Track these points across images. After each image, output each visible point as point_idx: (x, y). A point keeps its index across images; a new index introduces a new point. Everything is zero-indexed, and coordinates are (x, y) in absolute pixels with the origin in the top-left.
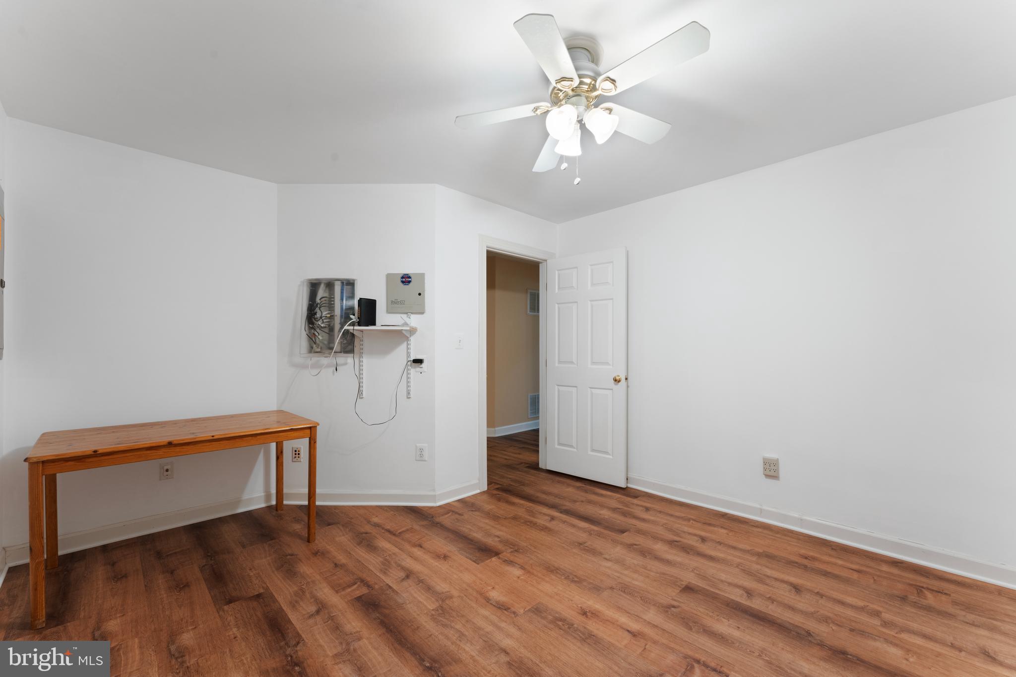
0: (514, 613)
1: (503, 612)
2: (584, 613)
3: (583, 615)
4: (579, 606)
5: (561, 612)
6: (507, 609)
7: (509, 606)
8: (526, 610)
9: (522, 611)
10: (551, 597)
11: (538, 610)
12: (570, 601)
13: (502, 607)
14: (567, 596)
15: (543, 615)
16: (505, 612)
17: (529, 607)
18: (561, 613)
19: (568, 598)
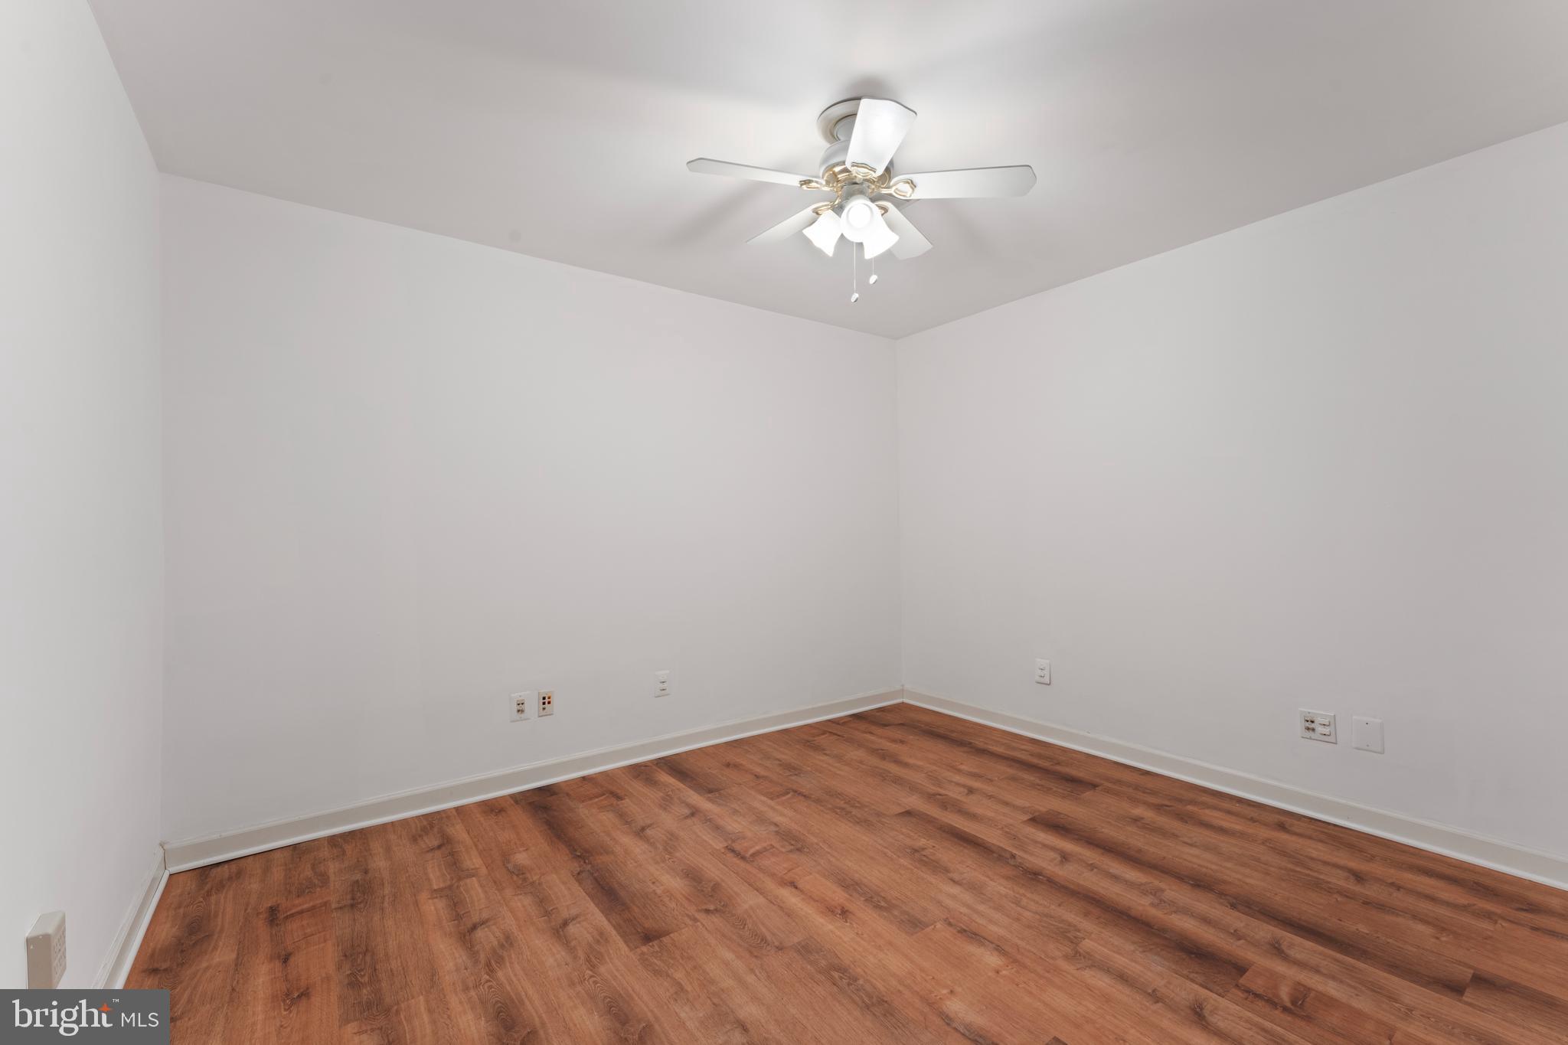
0: (950, 924)
1: (968, 927)
2: (844, 913)
3: (847, 911)
4: (848, 924)
5: (878, 917)
6: (962, 931)
7: (960, 935)
8: (933, 927)
9: (939, 925)
10: (890, 943)
11: (914, 924)
12: (860, 933)
13: (972, 935)
14: (862, 942)
15: (906, 916)
16: (965, 928)
17: (928, 930)
18: (879, 915)
19: (862, 939)
